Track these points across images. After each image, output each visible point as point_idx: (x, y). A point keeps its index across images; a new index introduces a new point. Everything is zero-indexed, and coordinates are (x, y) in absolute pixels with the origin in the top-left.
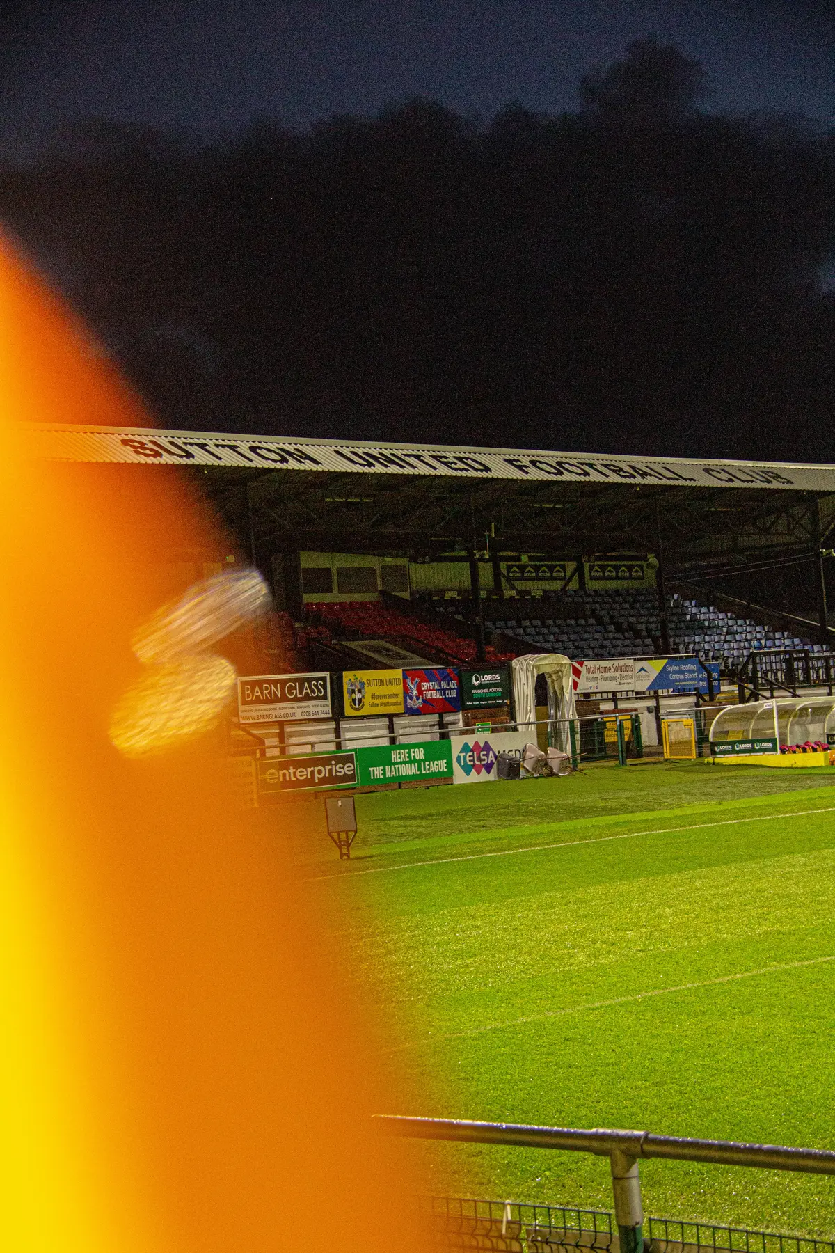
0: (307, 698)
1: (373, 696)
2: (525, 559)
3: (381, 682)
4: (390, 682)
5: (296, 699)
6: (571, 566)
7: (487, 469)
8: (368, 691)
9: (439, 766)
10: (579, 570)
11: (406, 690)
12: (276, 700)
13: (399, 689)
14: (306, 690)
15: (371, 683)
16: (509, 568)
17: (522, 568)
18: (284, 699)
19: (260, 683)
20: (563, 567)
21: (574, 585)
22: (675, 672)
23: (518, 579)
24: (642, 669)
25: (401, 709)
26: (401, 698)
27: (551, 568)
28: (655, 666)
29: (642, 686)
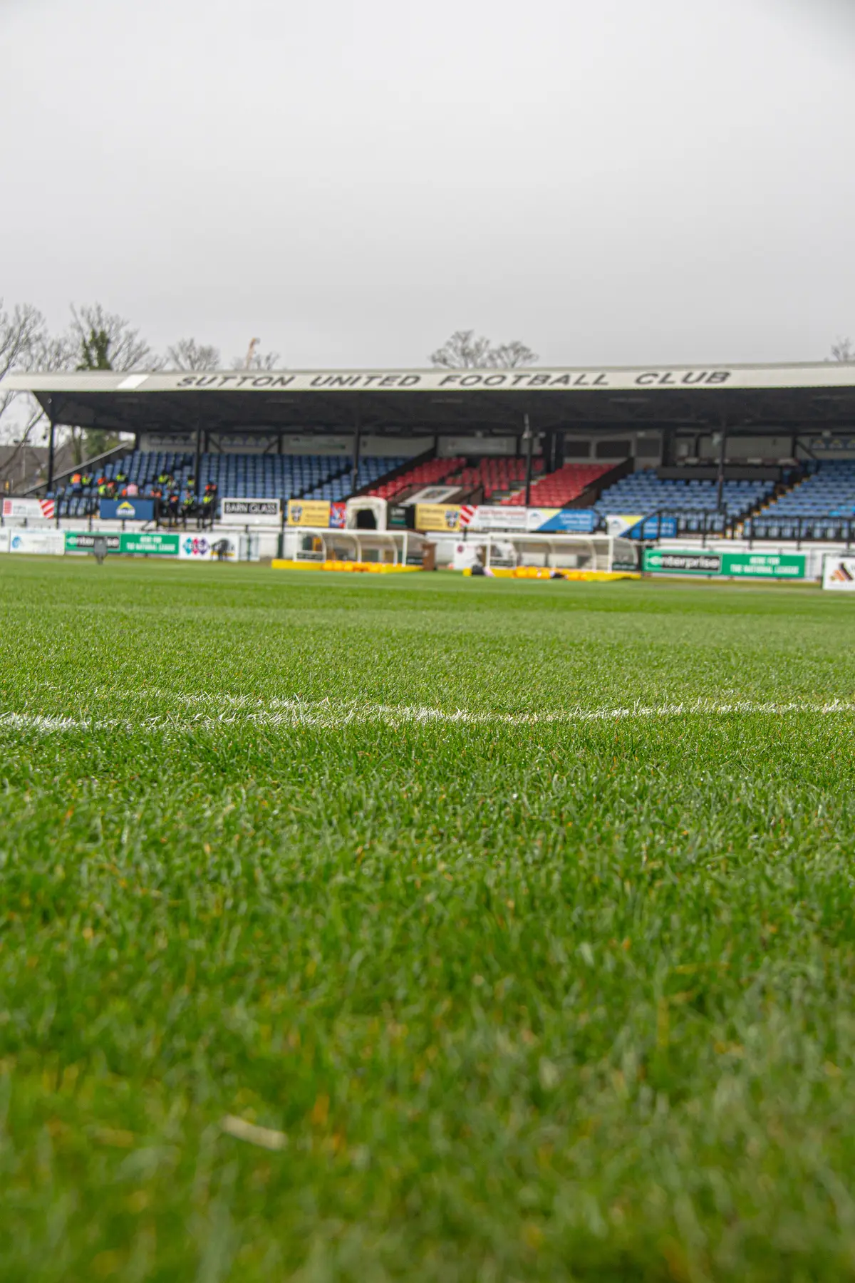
0: (264, 513)
1: (308, 516)
3: (313, 508)
4: (320, 509)
5: (257, 513)
8: (304, 513)
9: (171, 548)
11: (332, 516)
12: (243, 512)
13: (327, 514)
14: (264, 508)
15: (307, 508)
18: (248, 512)
19: (236, 504)
22: (568, 519)
24: (535, 515)
25: (327, 524)
26: (327, 517)
28: (546, 515)
29: (535, 526)
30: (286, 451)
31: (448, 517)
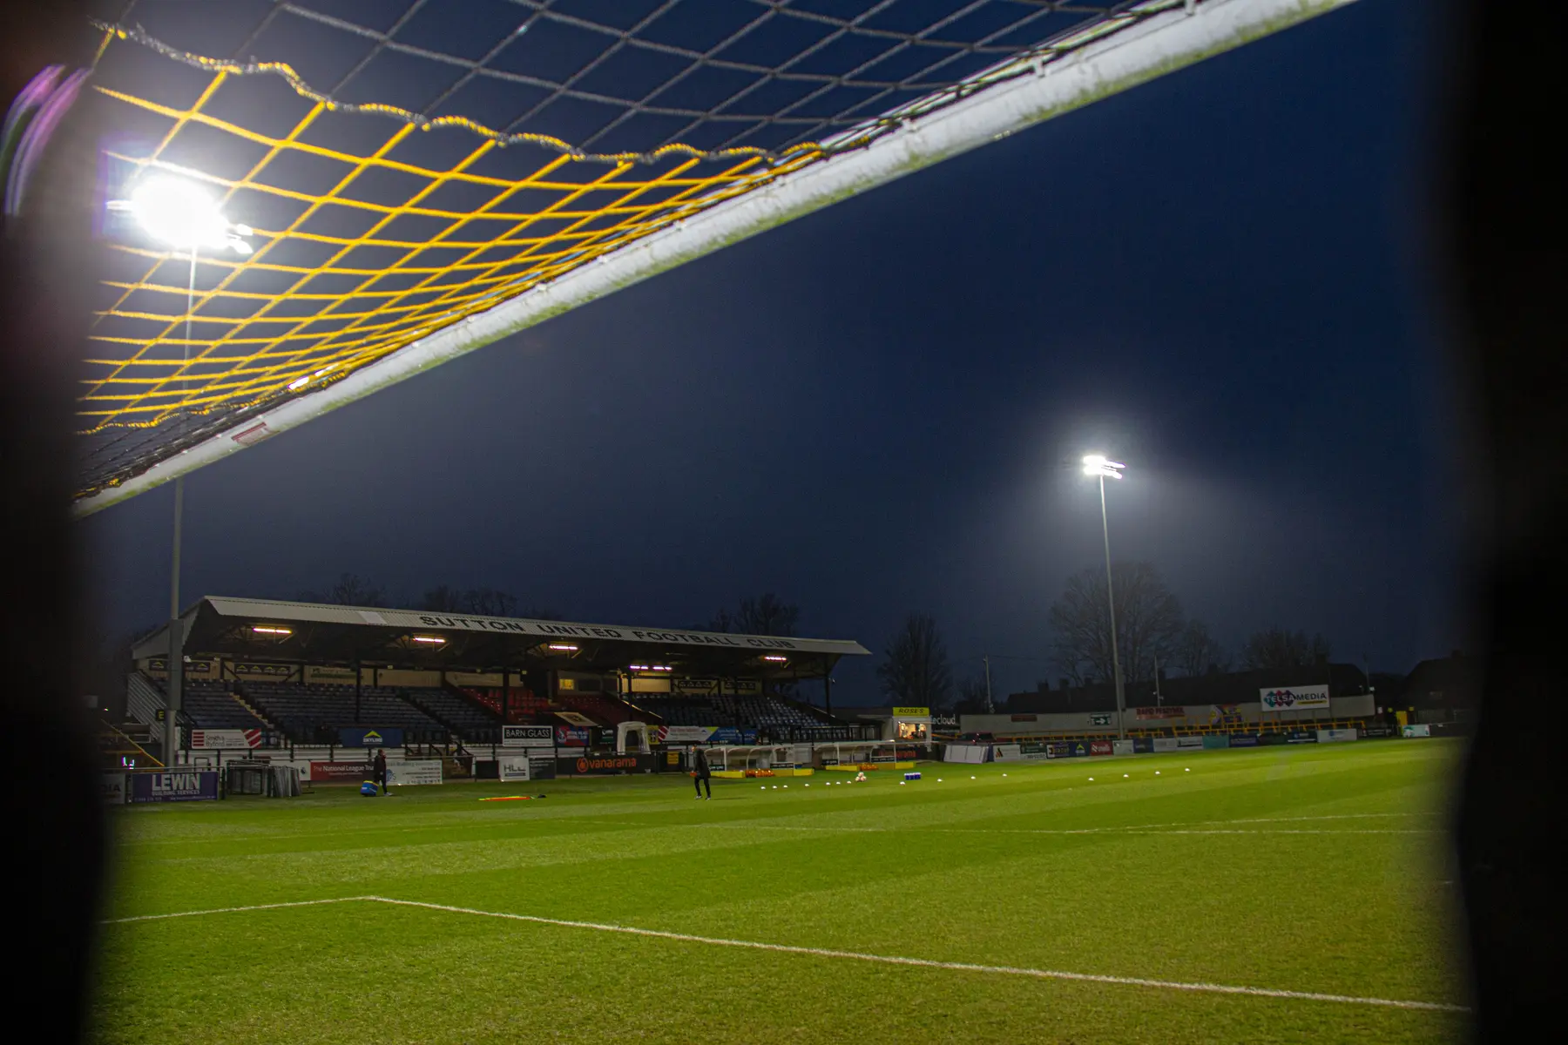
2: (688, 678)
6: (714, 683)
7: (619, 636)
10: (719, 685)
16: (679, 682)
17: (687, 683)
20: (710, 683)
21: (716, 691)
22: (723, 733)
23: (684, 687)
24: (704, 731)
27: (702, 683)
28: (711, 730)
29: (703, 738)
30: (308, 680)
31: (650, 734)
